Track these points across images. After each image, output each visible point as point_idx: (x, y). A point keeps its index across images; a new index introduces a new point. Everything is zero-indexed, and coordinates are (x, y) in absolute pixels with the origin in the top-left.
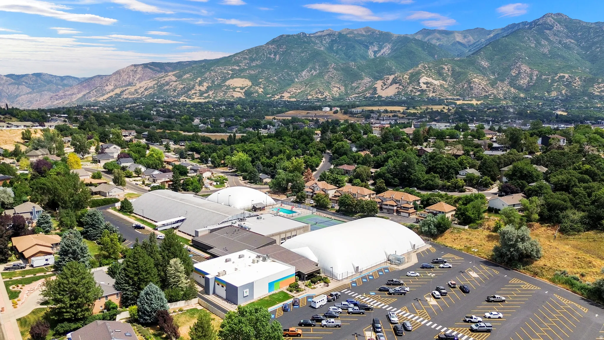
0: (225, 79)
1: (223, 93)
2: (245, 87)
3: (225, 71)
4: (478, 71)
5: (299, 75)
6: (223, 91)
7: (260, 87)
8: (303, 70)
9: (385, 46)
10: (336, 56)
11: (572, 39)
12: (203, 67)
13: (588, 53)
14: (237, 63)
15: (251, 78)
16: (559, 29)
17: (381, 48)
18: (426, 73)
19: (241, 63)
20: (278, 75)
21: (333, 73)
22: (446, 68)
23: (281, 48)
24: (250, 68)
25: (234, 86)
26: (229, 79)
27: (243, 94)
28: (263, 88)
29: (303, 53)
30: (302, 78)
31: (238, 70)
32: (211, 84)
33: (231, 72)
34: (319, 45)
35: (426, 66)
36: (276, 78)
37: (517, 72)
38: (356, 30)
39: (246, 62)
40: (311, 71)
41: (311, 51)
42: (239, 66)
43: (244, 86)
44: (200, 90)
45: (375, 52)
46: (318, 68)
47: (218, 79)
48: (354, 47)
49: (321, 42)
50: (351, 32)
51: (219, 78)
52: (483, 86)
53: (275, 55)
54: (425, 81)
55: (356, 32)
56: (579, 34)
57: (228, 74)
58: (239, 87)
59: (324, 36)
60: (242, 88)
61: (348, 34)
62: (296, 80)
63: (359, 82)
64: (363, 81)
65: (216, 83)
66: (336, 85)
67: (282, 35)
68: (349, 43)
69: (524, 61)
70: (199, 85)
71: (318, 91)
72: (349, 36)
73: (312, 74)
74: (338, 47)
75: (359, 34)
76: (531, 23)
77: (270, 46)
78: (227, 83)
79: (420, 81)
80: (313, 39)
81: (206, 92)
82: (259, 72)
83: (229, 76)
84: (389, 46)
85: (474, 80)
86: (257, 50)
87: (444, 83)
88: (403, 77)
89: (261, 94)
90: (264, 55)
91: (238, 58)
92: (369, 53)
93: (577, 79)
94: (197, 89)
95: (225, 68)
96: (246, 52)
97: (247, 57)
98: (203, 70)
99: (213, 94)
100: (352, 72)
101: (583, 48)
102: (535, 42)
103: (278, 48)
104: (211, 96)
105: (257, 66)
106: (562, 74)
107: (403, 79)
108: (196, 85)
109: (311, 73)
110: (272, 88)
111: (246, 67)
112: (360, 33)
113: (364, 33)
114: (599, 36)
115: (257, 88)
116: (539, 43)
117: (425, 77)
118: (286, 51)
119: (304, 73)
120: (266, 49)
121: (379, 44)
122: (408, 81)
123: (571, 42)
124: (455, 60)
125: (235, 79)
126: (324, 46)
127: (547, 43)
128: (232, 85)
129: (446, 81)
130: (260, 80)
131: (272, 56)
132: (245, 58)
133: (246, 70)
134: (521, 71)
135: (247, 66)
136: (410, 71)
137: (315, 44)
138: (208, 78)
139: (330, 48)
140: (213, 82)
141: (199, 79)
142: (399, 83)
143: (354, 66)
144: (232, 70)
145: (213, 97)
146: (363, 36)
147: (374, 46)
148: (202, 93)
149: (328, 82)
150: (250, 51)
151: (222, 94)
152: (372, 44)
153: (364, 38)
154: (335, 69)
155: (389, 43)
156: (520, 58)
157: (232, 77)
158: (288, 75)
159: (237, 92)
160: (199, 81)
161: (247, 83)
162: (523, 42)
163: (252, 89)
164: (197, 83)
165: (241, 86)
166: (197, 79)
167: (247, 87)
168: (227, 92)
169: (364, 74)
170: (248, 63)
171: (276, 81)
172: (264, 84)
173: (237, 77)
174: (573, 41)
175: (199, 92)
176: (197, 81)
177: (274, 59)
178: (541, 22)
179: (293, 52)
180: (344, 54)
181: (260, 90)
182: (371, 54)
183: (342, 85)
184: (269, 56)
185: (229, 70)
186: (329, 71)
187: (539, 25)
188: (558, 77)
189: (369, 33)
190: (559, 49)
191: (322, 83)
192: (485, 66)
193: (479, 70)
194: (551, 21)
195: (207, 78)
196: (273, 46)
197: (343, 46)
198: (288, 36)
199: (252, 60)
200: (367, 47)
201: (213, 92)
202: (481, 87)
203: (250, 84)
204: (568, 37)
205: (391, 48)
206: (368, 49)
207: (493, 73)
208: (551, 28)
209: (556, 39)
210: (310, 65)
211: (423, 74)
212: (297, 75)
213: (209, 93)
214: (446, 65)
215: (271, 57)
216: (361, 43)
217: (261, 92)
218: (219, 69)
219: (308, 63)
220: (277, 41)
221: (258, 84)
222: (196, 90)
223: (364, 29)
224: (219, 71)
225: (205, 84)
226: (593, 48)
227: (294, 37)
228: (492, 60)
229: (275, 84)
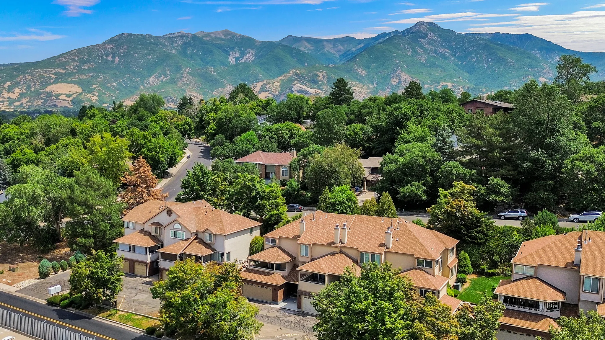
0: (45, 84)
1: (42, 101)
2: (72, 95)
3: (45, 75)
4: (356, 80)
5: (145, 81)
6: (42, 99)
7: (94, 94)
8: (150, 76)
9: (248, 53)
10: (191, 61)
11: (447, 49)
12: (17, 69)
13: (465, 63)
14: (63, 65)
15: (80, 83)
16: (433, 38)
17: (243, 54)
18: (299, 80)
19: (68, 65)
20: (117, 81)
21: (188, 79)
22: (321, 75)
23: (121, 49)
24: (80, 71)
25: (58, 93)
26: (51, 84)
27: (70, 103)
28: (97, 96)
29: (149, 55)
30: (149, 85)
31: (65, 74)
32: (25, 90)
33: (53, 76)
34: (168, 48)
35: (298, 72)
36: (115, 84)
37: (397, 81)
38: (213, 33)
39: (75, 65)
40: (160, 77)
41: (159, 53)
42: (65, 69)
43: (71, 93)
44: (9, 98)
45: (237, 59)
46: (169, 73)
47: (35, 84)
48: (211, 52)
49: (172, 44)
50: (208, 35)
51: (38, 83)
52: (364, 95)
53: (113, 57)
54: (299, 89)
55: (213, 35)
56: (453, 43)
57: (50, 78)
58: (64, 94)
59: (175, 37)
60: (68, 96)
61: (204, 37)
62: (142, 87)
63: (221, 90)
64: (225, 89)
65: (32, 89)
66: (193, 94)
67: (122, 34)
68: (206, 46)
69: (403, 69)
70: (8, 92)
71: (171, 100)
72: (205, 39)
73: (162, 81)
74: (193, 50)
75: (218, 38)
76: (403, 32)
77: (107, 46)
78: (48, 89)
79: (293, 89)
80: (161, 40)
81: (19, 100)
82: (92, 76)
83: (52, 81)
84: (253, 52)
85: (353, 88)
86: (90, 50)
87: (320, 91)
88: (273, 84)
89: (95, 103)
90: (99, 57)
91: (64, 60)
92: (230, 59)
93: (461, 89)
94: (6, 97)
95: (46, 71)
96: (75, 53)
97: (76, 58)
98: (15, 73)
99: (27, 102)
100: (211, 79)
101: (459, 58)
102: (411, 50)
103: (117, 49)
104: (24, 105)
105: (89, 69)
106: (444, 84)
107: (274, 87)
108: (4, 91)
109: (160, 79)
110: (109, 96)
111: (74, 71)
112: (218, 36)
113: (223, 37)
114: (473, 46)
115: (89, 95)
116: (416, 52)
117: (298, 85)
118: (127, 52)
119: (151, 79)
120: (101, 49)
121: (241, 50)
122: (279, 89)
123: (446, 52)
124: (329, 67)
125: (59, 85)
126: (176, 49)
127: (423, 52)
128: (55, 92)
129: (322, 90)
130: (94, 86)
131: (110, 58)
132: (74, 60)
133: (76, 73)
134: (402, 80)
135: (76, 70)
136: (280, 78)
137: (166, 46)
138: (22, 83)
139: (183, 52)
140: (29, 88)
141: (9, 83)
142: (269, 91)
143: (214, 72)
144: (55, 74)
145: (27, 107)
146: (222, 39)
147: (235, 52)
148: (11, 102)
149: (182, 90)
150: (80, 51)
151: (40, 103)
152: (232, 49)
153: (223, 42)
154: (190, 74)
155: (253, 49)
156: (399, 66)
157: (55, 82)
158: (131, 80)
159: (62, 99)
160: (9, 86)
161: (76, 89)
162: (399, 50)
163: (82, 97)
164: (5, 88)
165: (68, 93)
166: (5, 84)
167: (76, 95)
168: (48, 100)
169: (226, 82)
170: (77, 66)
171: (115, 88)
172: (98, 91)
173: (63, 82)
174: (447, 51)
175: (7, 100)
176: (6, 86)
177: (113, 62)
178: (414, 30)
179: (136, 53)
180: (201, 59)
181: (93, 98)
182: (232, 60)
183: (200, 94)
184: (105, 57)
185: (51, 74)
186: (183, 77)
187: (413, 33)
188: (441, 86)
189: (229, 37)
190: (435, 58)
191: (175, 91)
192: (362, 74)
193: (356, 78)
194: (424, 28)
195: (19, 83)
196: (111, 46)
197: (198, 51)
198: (130, 35)
199: (83, 62)
200: (227, 53)
201: (27, 100)
202: (362, 96)
203: (80, 90)
204: (443, 46)
205: (255, 55)
206: (229, 55)
207: (372, 82)
208: (424, 36)
209: (431, 49)
210: (159, 70)
211: (296, 82)
212: (142, 82)
213: (22, 102)
214: (320, 72)
215: (108, 58)
216: (219, 47)
217: (94, 101)
218: (38, 72)
219: (155, 67)
220: (116, 41)
221: (91, 91)
222: (3, 97)
223: (222, 32)
224: (37, 74)
225: (17, 91)
226: (469, 59)
227: (137, 37)
228: (369, 68)
229: (113, 92)
